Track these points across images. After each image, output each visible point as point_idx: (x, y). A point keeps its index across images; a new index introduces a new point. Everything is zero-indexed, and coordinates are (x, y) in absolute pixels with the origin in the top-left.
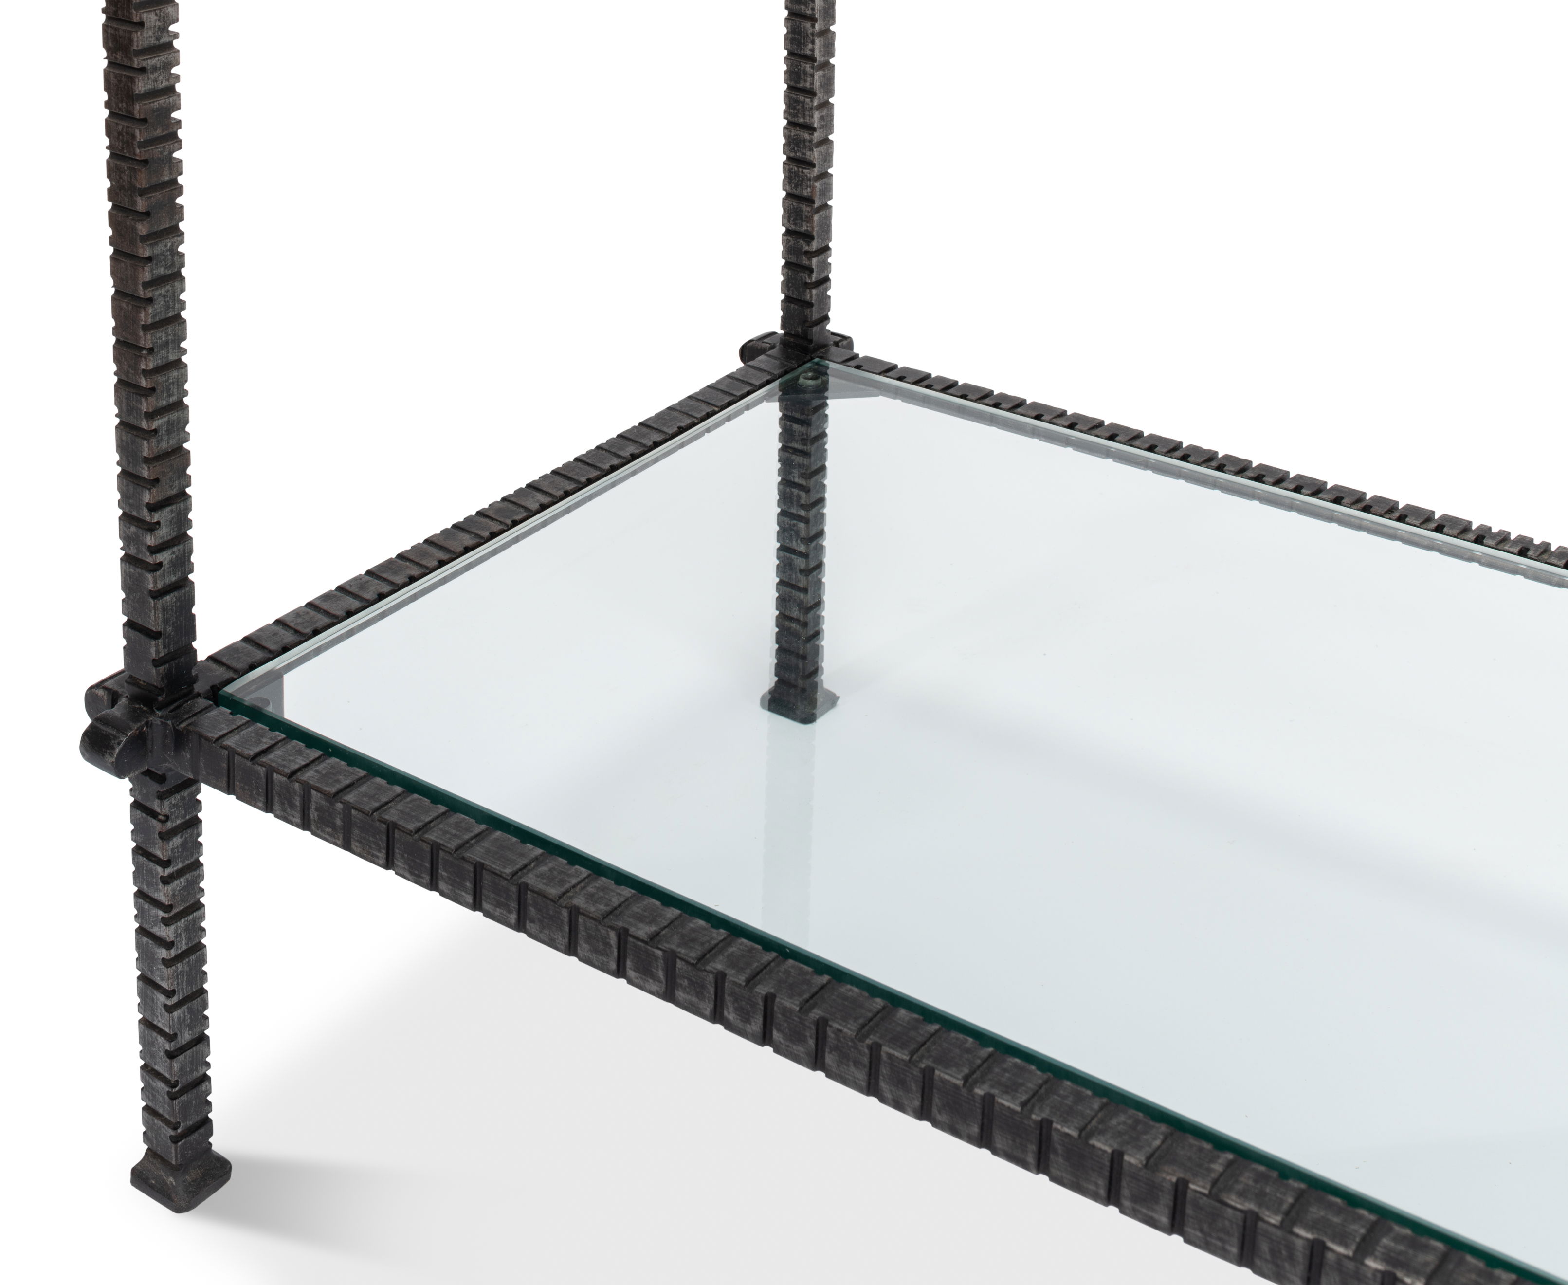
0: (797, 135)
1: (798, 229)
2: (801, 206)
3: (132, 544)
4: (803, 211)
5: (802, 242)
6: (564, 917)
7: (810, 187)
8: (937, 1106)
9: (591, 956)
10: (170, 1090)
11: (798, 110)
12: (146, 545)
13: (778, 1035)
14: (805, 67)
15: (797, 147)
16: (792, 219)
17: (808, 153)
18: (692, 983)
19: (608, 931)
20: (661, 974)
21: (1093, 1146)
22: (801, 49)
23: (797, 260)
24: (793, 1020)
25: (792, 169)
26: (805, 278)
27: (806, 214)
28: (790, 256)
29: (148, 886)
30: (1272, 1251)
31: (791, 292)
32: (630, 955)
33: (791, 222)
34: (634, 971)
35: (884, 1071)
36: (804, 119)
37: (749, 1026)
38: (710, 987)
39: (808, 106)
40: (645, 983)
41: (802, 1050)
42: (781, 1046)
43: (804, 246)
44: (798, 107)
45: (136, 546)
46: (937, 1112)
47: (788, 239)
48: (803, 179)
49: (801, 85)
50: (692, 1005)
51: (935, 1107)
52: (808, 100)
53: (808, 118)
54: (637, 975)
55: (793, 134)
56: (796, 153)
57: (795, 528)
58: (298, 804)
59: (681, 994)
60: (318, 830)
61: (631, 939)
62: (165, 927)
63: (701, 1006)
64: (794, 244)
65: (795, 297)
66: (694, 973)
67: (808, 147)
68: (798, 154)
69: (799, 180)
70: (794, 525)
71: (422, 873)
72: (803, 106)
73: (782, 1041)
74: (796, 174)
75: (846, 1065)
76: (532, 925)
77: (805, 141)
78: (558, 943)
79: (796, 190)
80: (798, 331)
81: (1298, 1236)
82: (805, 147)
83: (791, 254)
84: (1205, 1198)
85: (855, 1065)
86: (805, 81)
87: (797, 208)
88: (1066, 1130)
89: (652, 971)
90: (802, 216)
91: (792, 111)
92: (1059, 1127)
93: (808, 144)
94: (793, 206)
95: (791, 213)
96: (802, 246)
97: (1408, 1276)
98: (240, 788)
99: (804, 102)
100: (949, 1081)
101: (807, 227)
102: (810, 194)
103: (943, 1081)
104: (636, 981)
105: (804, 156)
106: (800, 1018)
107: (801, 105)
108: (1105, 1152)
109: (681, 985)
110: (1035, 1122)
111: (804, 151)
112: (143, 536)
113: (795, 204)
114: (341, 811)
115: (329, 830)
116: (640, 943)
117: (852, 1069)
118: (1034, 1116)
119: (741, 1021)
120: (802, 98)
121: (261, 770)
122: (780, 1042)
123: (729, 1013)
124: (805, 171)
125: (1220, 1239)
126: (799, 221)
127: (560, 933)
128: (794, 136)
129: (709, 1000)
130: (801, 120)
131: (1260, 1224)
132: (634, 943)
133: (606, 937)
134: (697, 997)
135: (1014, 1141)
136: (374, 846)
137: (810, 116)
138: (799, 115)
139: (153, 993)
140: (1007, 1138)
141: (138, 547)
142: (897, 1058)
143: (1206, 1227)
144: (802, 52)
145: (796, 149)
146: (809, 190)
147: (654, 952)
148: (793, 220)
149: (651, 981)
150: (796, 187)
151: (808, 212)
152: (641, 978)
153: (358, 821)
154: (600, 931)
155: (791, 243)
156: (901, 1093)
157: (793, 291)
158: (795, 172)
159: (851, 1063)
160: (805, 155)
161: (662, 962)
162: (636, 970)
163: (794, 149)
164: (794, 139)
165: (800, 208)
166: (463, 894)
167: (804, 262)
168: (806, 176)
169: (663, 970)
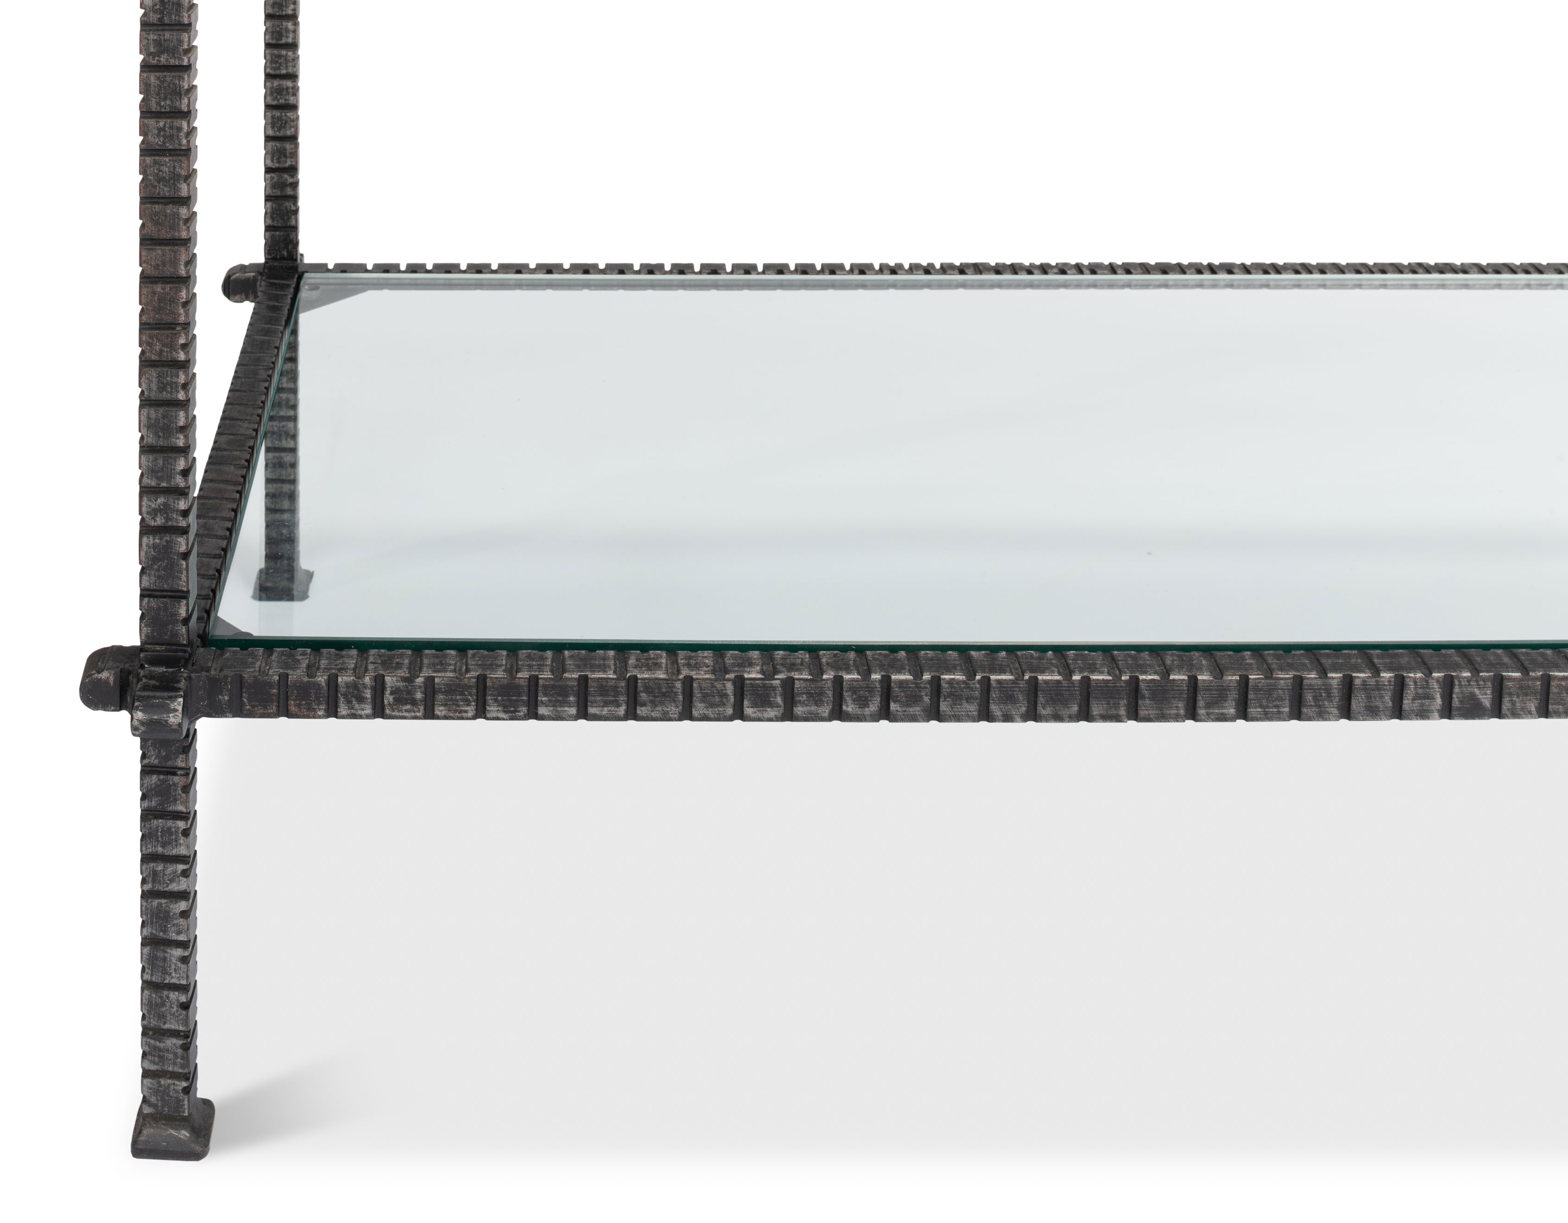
0: (280, 85)
1: (282, 166)
2: (285, 145)
3: (159, 515)
4: (286, 149)
5: (285, 176)
6: (678, 689)
7: (293, 127)
8: (1041, 704)
9: (706, 712)
10: (185, 1042)
11: (280, 64)
12: (178, 511)
13: (895, 706)
14: (287, 25)
15: (280, 95)
16: (275, 158)
17: (292, 98)
18: (809, 694)
19: (724, 684)
20: (779, 700)
21: (1174, 680)
22: (282, 11)
23: (281, 193)
24: (910, 687)
25: (275, 115)
26: (290, 206)
27: (290, 151)
28: (274, 191)
29: (163, 846)
30: (1316, 698)
31: (276, 222)
32: (747, 695)
33: (275, 161)
34: (752, 707)
35: (994, 695)
36: (287, 70)
37: (867, 709)
38: (828, 692)
39: (290, 58)
40: (762, 714)
41: (918, 708)
42: (898, 713)
43: (289, 179)
44: (280, 61)
45: (165, 515)
46: (1041, 709)
47: (271, 177)
48: (286, 122)
49: (283, 41)
50: (810, 714)
51: (1040, 705)
52: (290, 53)
53: (291, 68)
54: (755, 710)
55: (275, 85)
56: (278, 100)
57: (284, 429)
58: (369, 696)
59: (800, 709)
60: (394, 711)
61: (748, 682)
62: (185, 879)
63: (820, 711)
64: (279, 179)
65: (280, 225)
66: (812, 686)
67: (291, 93)
68: (280, 101)
69: (282, 124)
70: (283, 427)
71: (518, 708)
72: (286, 59)
73: (899, 709)
74: (280, 119)
75: (959, 705)
76: (643, 708)
77: (287, 88)
78: (672, 714)
79: (280, 132)
80: (283, 254)
81: (1333, 678)
82: (288, 93)
83: (275, 189)
84: (1263, 681)
85: (967, 702)
86: (287, 37)
87: (280, 148)
88: (1150, 677)
89: (770, 701)
90: (286, 153)
91: (274, 65)
92: (1144, 677)
93: (290, 90)
94: (277, 146)
95: (274, 153)
96: (287, 180)
97: (1411, 673)
98: (295, 706)
99: (286, 55)
100: (1052, 680)
101: (291, 162)
102: (293, 133)
103: (1046, 682)
104: (754, 715)
105: (287, 102)
106: (915, 684)
107: (283, 58)
108: (1184, 680)
109: (800, 701)
110: (1125, 681)
111: (287, 98)
112: (174, 503)
113: (278, 145)
114: (422, 685)
115: (408, 707)
116: (757, 682)
117: (965, 705)
118: (1123, 678)
119: (860, 708)
120: (284, 52)
121: (323, 680)
122: (897, 711)
123: (847, 706)
124: (288, 114)
125: (1275, 707)
126: (283, 159)
127: (673, 705)
128: (277, 86)
129: (827, 703)
130: (284, 72)
131: (1305, 682)
132: (751, 684)
133: (722, 690)
134: (816, 705)
135: (1108, 704)
136: (461, 703)
137: (292, 66)
138: (282, 68)
139: (166, 952)
140: (1102, 704)
141: (168, 516)
142: (1005, 680)
143: (1264, 703)
144: (284, 13)
145: (278, 97)
146: (293, 130)
147: (772, 684)
148: (277, 159)
149: (769, 709)
150: (279, 130)
151: (292, 149)
152: (759, 711)
153: (443, 687)
154: (715, 687)
155: (275, 180)
156: (1010, 707)
157: (278, 221)
158: (278, 117)
159: (964, 701)
160: (288, 100)
161: (780, 689)
162: (754, 705)
163: (276, 97)
164: (276, 89)
165: (284, 147)
166: (566, 709)
167: (289, 193)
168: (290, 118)
169: (781, 696)
